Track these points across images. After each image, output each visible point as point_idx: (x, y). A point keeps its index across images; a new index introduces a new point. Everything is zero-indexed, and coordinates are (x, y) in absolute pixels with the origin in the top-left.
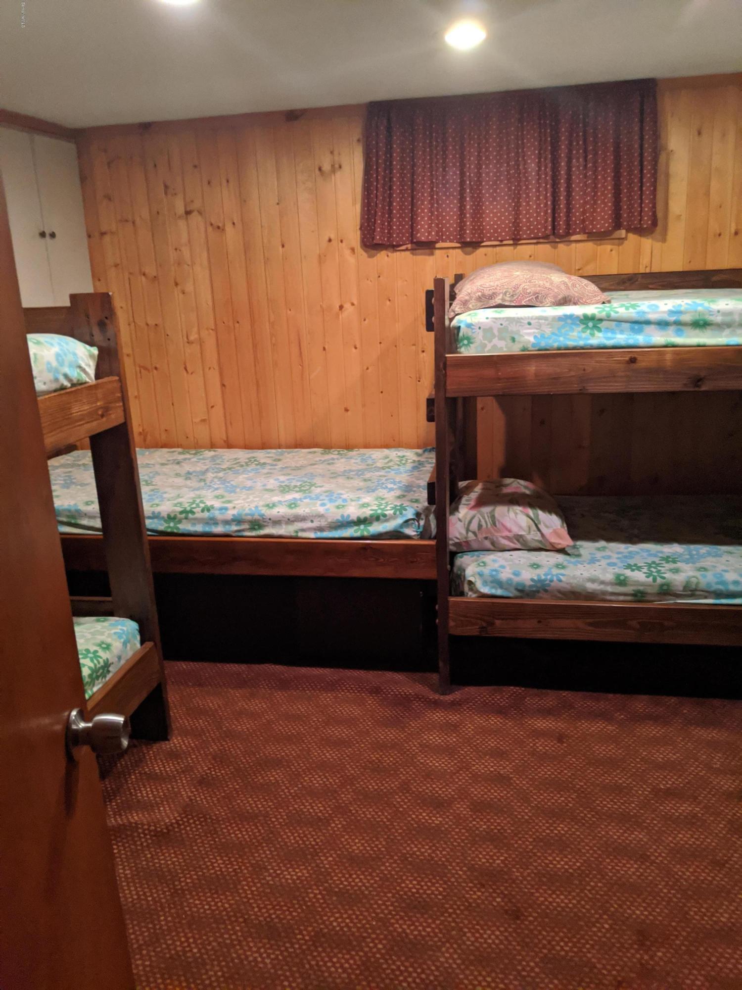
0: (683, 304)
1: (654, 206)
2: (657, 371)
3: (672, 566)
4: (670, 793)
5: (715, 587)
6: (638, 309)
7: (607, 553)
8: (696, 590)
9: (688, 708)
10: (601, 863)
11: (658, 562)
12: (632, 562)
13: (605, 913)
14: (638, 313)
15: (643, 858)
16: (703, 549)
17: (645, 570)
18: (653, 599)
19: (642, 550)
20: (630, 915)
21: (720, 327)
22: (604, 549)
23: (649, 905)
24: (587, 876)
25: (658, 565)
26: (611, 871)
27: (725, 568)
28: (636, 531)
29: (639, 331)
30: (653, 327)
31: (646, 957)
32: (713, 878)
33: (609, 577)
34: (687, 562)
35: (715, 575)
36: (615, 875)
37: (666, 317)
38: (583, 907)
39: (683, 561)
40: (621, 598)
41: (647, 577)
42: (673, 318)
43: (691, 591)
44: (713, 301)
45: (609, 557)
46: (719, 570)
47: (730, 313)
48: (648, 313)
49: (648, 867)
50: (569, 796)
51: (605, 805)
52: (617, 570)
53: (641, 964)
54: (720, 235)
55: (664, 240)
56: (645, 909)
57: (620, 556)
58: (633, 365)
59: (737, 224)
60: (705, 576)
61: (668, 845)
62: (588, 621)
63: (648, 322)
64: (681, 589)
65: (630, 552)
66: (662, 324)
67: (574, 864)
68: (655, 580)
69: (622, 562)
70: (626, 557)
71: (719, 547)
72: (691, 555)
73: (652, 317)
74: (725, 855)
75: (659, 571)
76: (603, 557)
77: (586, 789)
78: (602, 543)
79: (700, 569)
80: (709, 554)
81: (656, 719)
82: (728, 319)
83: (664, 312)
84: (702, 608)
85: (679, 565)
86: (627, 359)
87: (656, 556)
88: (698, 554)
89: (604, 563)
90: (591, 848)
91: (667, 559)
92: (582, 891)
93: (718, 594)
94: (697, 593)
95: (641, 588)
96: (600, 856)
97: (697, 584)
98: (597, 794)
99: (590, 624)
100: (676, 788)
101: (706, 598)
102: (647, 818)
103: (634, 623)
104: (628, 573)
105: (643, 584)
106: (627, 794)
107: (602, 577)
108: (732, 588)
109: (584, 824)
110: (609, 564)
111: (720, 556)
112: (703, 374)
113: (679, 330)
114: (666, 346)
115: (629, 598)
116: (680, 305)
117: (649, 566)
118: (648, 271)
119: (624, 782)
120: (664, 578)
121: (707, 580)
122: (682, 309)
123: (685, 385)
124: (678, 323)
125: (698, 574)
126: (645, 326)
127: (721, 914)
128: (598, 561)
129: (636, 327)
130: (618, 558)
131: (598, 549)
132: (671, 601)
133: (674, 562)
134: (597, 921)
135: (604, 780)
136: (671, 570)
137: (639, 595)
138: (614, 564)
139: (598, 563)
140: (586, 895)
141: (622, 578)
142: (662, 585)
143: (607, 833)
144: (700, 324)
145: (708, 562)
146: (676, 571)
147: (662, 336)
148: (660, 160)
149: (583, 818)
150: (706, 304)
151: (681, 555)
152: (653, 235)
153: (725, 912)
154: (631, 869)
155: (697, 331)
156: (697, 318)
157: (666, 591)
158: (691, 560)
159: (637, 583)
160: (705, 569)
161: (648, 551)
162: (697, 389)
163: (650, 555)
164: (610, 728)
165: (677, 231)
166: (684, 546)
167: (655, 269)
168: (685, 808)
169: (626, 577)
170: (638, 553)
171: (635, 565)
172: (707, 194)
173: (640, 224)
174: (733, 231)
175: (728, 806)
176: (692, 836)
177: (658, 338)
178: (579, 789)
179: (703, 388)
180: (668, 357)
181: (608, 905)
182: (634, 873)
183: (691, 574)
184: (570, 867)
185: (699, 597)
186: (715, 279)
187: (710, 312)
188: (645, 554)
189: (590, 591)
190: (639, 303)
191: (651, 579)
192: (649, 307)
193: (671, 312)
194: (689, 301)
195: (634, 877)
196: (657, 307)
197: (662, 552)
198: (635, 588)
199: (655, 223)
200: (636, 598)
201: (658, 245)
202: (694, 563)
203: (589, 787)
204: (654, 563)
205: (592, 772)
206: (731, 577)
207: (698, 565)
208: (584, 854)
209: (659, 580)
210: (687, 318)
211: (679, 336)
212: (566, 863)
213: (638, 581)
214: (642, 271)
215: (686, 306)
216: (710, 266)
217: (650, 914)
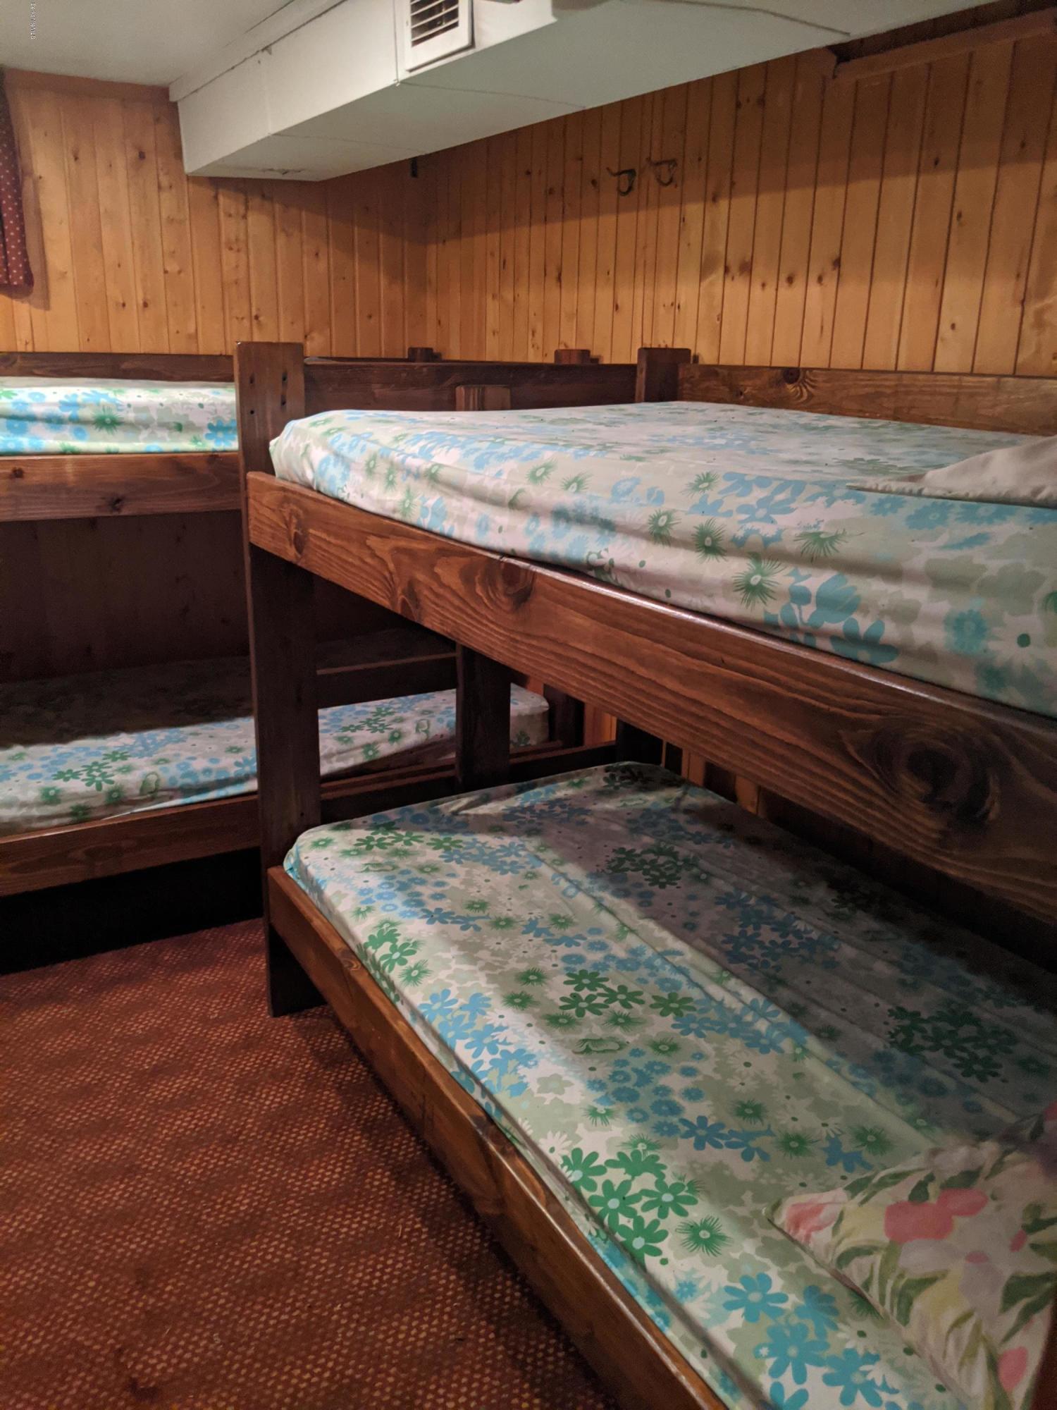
0: (79, 393)
1: (25, 254)
2: (56, 489)
3: (120, 763)
4: (157, 1072)
5: (181, 782)
6: (15, 398)
7: (27, 761)
8: (156, 790)
9: (169, 951)
10: (73, 1201)
11: (101, 762)
12: (64, 768)
13: (87, 1267)
14: (15, 404)
15: (130, 1171)
16: (160, 735)
17: (84, 776)
18: (100, 814)
19: (76, 749)
20: (123, 1255)
21: (136, 426)
22: (20, 756)
23: (146, 1231)
24: (55, 1227)
25: (101, 766)
26: (88, 1206)
27: (189, 754)
28: (66, 725)
29: (22, 431)
30: (40, 424)
31: (151, 1301)
32: (226, 1161)
33: (33, 794)
34: (141, 755)
35: (178, 766)
36: (95, 1209)
37: (57, 411)
38: (54, 1272)
39: (136, 755)
40: (55, 822)
41: (88, 785)
42: (67, 414)
43: (151, 792)
44: (120, 391)
45: (30, 767)
46: (182, 759)
47: (145, 409)
48: (31, 404)
49: (139, 1181)
50: (15, 1127)
51: (70, 1120)
52: (44, 783)
53: (147, 1313)
54: (124, 305)
55: (47, 306)
56: (143, 1237)
57: (46, 762)
58: (18, 481)
59: (145, 294)
60: (166, 770)
61: (163, 1141)
62: (11, 865)
63: (33, 418)
64: (138, 792)
65: (61, 755)
66: (54, 421)
67: (34, 1218)
68: (99, 787)
69: (50, 771)
70: (53, 763)
71: (181, 729)
72: (146, 747)
73: (38, 410)
74: (237, 1125)
75: (103, 775)
76: (21, 768)
77: (38, 1109)
78: (18, 749)
79: (157, 762)
80: (169, 740)
81: (129, 979)
82: (143, 416)
83: (54, 404)
84: (169, 812)
85: (130, 761)
86: (9, 471)
87: (97, 754)
88: (154, 742)
89: (22, 776)
90: (56, 1186)
91: (114, 756)
92: (50, 1251)
93: (186, 791)
94: (160, 794)
95: (82, 802)
96: (70, 1192)
97: (158, 781)
98: (55, 1108)
99: (13, 870)
100: (165, 1062)
101: (171, 798)
102: (131, 1116)
103: (79, 854)
104: (60, 784)
105: (83, 797)
106: (99, 1093)
107: (22, 798)
108: (203, 779)
109: (40, 1158)
110: (30, 777)
111: (183, 740)
112: (121, 492)
113: (79, 430)
114: (64, 453)
115: (66, 820)
116: (75, 395)
117: (89, 769)
118: (30, 349)
119: (93, 1079)
120: (112, 782)
121: (170, 774)
122: (79, 400)
123: (99, 507)
124: (75, 421)
125: (157, 768)
126: (28, 424)
127: (240, 1202)
128: (14, 774)
129: (16, 424)
130: (43, 766)
131: (13, 758)
132: (125, 813)
133: (124, 758)
134: (78, 1282)
135: (64, 1086)
136: (119, 770)
137: (81, 813)
138: (39, 776)
139: (13, 779)
140: (57, 1254)
141: (52, 793)
142: (110, 793)
143: (77, 1157)
144: (107, 423)
145: (169, 751)
146: (128, 769)
147: (55, 439)
148: (24, 189)
149: (39, 1149)
150: (111, 395)
151: (132, 747)
152: (31, 297)
153: (245, 1196)
154: (116, 1194)
155: (104, 432)
156: (102, 413)
157: (117, 799)
158: (147, 751)
159: (76, 796)
160: (166, 761)
161: (86, 749)
162: (116, 513)
163: (89, 754)
164: (65, 1011)
165: (63, 293)
166: (135, 735)
167: (40, 348)
168: (179, 1084)
169: (58, 791)
170: (71, 754)
171: (70, 771)
172: (99, 246)
173: (7, 279)
174: (141, 302)
175: (234, 1062)
176: (193, 1117)
177: (51, 441)
178: (27, 1111)
179: (125, 512)
180: (69, 469)
181: (90, 1254)
182: (121, 1197)
183: (148, 770)
184: (28, 1224)
185: (162, 799)
186: (125, 366)
187: (119, 406)
188: (82, 754)
189: (6, 820)
190: (15, 390)
191: (94, 786)
192: (31, 395)
193: (64, 405)
194: (87, 390)
195: (123, 1202)
196: (42, 396)
197: (105, 748)
198: (73, 804)
199: (29, 279)
200: (75, 818)
201: (38, 313)
202: (150, 755)
203: (42, 1103)
204: (95, 763)
205: (45, 1080)
206: (199, 765)
207: (156, 757)
208: (47, 1199)
209: (105, 787)
210: (87, 413)
211: (81, 438)
212: (22, 1222)
213: (76, 794)
214: (21, 348)
215: (85, 397)
216: (117, 349)
217: (150, 1241)
